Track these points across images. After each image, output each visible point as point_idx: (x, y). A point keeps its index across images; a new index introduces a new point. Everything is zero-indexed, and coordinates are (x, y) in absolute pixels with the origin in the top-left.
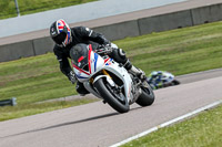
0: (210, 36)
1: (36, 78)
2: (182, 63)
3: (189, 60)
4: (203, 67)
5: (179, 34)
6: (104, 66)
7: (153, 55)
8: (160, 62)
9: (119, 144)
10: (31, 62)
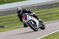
0: (57, 11)
1: (10, 20)
2: (49, 18)
3: (51, 17)
4: (55, 19)
5: (48, 10)
6: (31, 19)
7: (41, 15)
8: (43, 17)
9: (39, 38)
10: (9, 16)
